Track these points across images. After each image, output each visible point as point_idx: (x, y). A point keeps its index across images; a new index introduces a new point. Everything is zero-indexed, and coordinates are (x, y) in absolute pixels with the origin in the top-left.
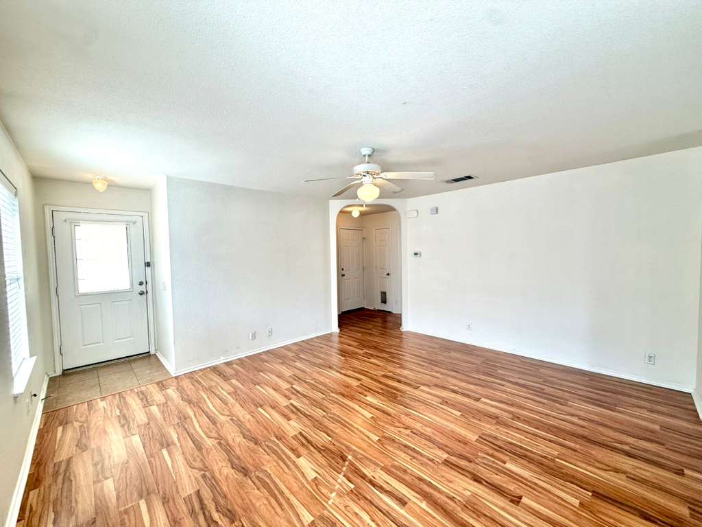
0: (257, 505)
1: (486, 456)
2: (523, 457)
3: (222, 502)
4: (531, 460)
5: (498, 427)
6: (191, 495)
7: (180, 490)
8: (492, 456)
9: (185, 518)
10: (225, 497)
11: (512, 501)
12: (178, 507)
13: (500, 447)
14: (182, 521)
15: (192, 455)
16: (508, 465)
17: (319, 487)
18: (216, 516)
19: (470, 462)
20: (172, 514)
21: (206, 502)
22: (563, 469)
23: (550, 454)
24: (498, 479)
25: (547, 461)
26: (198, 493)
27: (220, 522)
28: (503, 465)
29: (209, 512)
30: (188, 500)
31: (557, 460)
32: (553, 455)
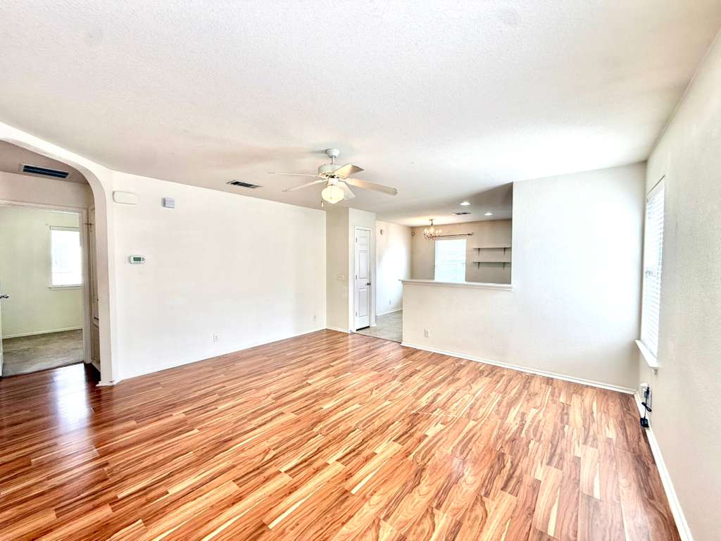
0: (483, 446)
3: (496, 467)
6: (509, 493)
7: (514, 506)
9: (527, 483)
10: (492, 467)
12: (525, 495)
14: (530, 484)
15: (471, 527)
17: (448, 421)
18: (508, 465)
20: (533, 496)
21: (505, 478)
26: (504, 489)
27: (510, 461)
29: (510, 471)
30: (515, 492)
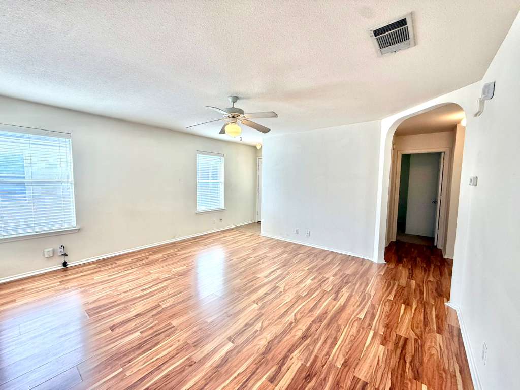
1: (153, 324)
2: (140, 346)
4: (133, 350)
5: (181, 343)
8: (152, 327)
11: (114, 326)
13: (156, 335)
16: (138, 334)
19: (153, 316)
22: (111, 368)
23: (130, 367)
24: (132, 325)
25: (126, 360)
28: (140, 331)
31: (121, 369)
32: (128, 369)
